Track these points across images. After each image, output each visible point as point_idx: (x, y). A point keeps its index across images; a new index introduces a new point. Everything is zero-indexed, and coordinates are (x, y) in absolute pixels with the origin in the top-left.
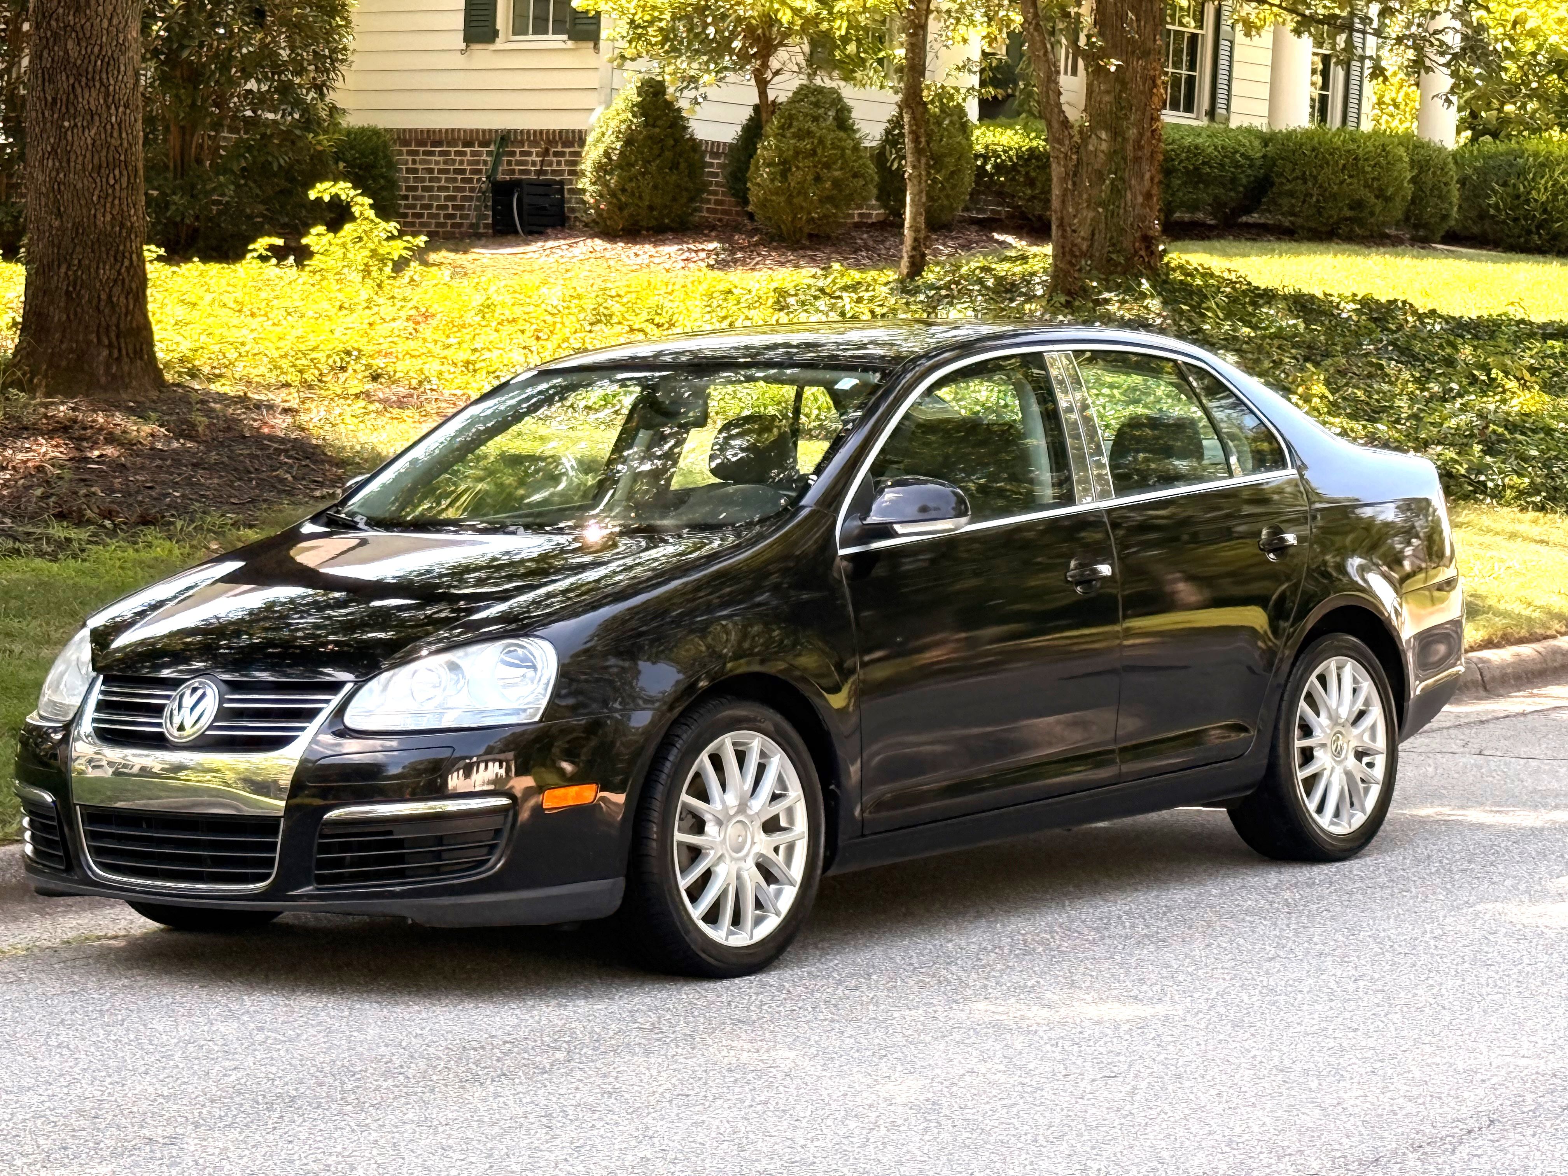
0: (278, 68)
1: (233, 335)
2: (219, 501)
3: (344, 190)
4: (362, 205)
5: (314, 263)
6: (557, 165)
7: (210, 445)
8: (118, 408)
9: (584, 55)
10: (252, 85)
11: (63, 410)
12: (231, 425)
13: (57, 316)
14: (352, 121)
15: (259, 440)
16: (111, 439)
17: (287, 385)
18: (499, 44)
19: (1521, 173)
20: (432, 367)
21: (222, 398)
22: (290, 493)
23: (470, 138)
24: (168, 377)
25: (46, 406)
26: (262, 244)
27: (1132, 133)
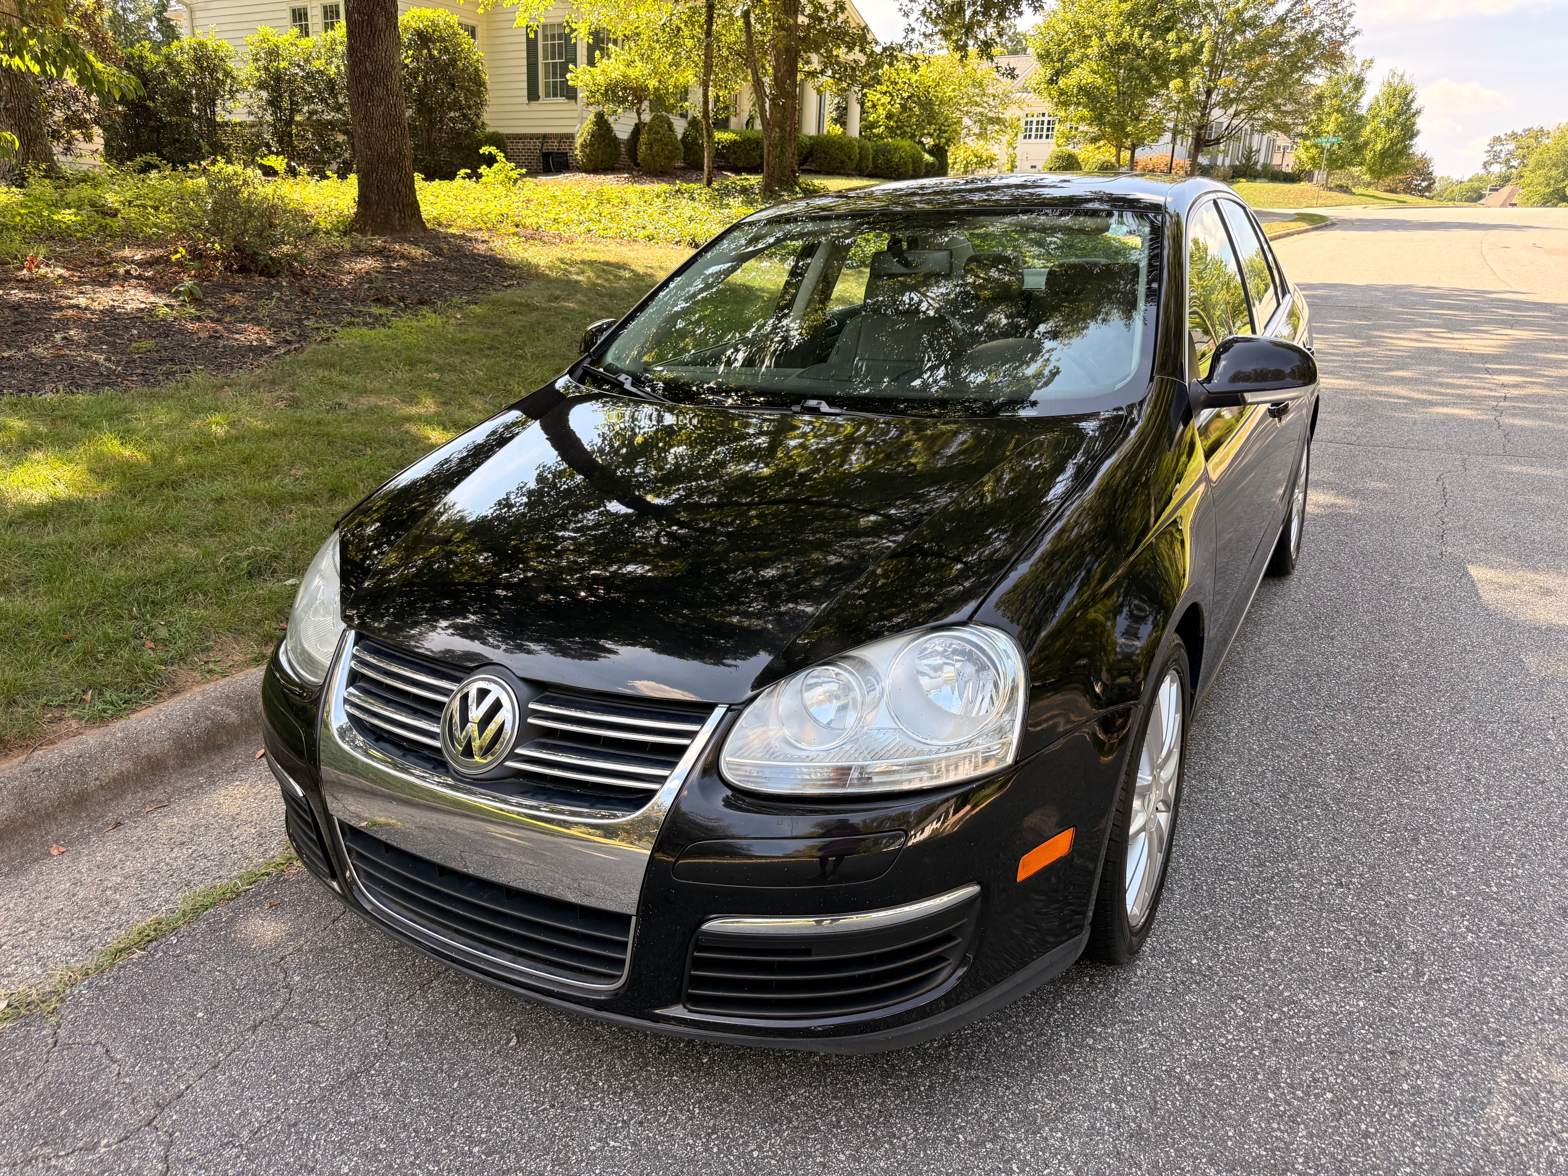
0: (461, 108)
1: (454, 208)
2: (459, 289)
3: (493, 150)
4: (500, 156)
5: (483, 179)
6: (564, 147)
7: (451, 259)
8: (405, 241)
9: (571, 105)
10: (452, 114)
11: (379, 243)
12: (459, 248)
13: (374, 197)
14: (489, 130)
15: (474, 256)
16: (403, 257)
17: (480, 229)
18: (540, 101)
19: (889, 152)
20: (542, 222)
21: (453, 236)
22: (492, 284)
23: (532, 137)
24: (428, 226)
25: (371, 240)
26: (462, 172)
27: (788, 129)
